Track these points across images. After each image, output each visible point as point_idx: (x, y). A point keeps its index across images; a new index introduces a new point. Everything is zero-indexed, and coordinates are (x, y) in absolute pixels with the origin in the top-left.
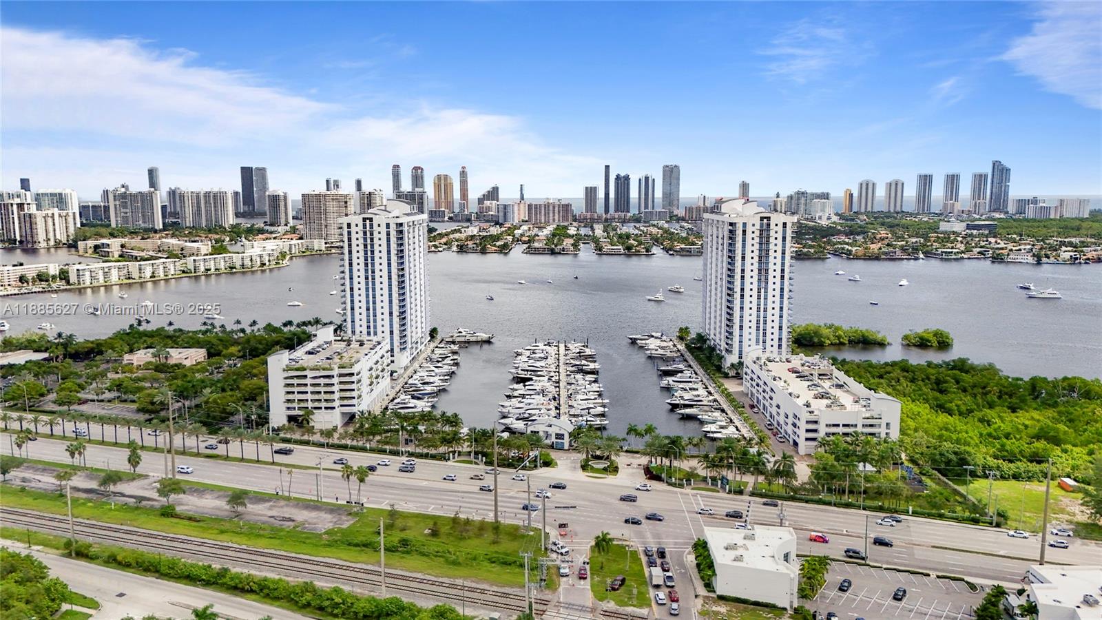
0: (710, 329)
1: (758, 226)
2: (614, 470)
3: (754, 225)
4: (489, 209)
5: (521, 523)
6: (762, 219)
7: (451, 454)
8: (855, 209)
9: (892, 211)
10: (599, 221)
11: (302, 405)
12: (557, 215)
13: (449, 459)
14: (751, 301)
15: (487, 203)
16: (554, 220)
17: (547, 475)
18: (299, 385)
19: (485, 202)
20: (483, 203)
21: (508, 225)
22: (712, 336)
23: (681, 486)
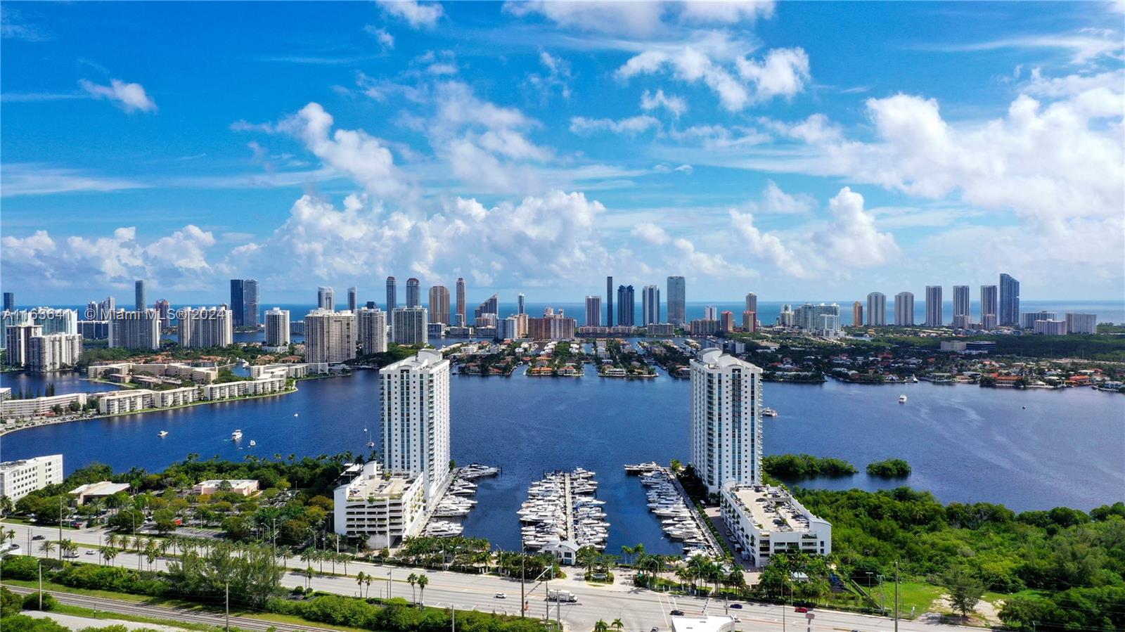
0: (696, 462)
1: (730, 376)
2: (611, 580)
3: (727, 376)
4: (486, 322)
5: (541, 618)
6: (734, 370)
7: (483, 569)
8: (865, 322)
9: (903, 324)
10: (601, 335)
11: (360, 529)
12: (558, 330)
13: (481, 573)
14: (727, 440)
15: (486, 315)
16: (555, 336)
17: (559, 584)
18: (358, 513)
19: (483, 314)
20: (480, 316)
21: (508, 340)
22: (699, 468)
23: (661, 591)
